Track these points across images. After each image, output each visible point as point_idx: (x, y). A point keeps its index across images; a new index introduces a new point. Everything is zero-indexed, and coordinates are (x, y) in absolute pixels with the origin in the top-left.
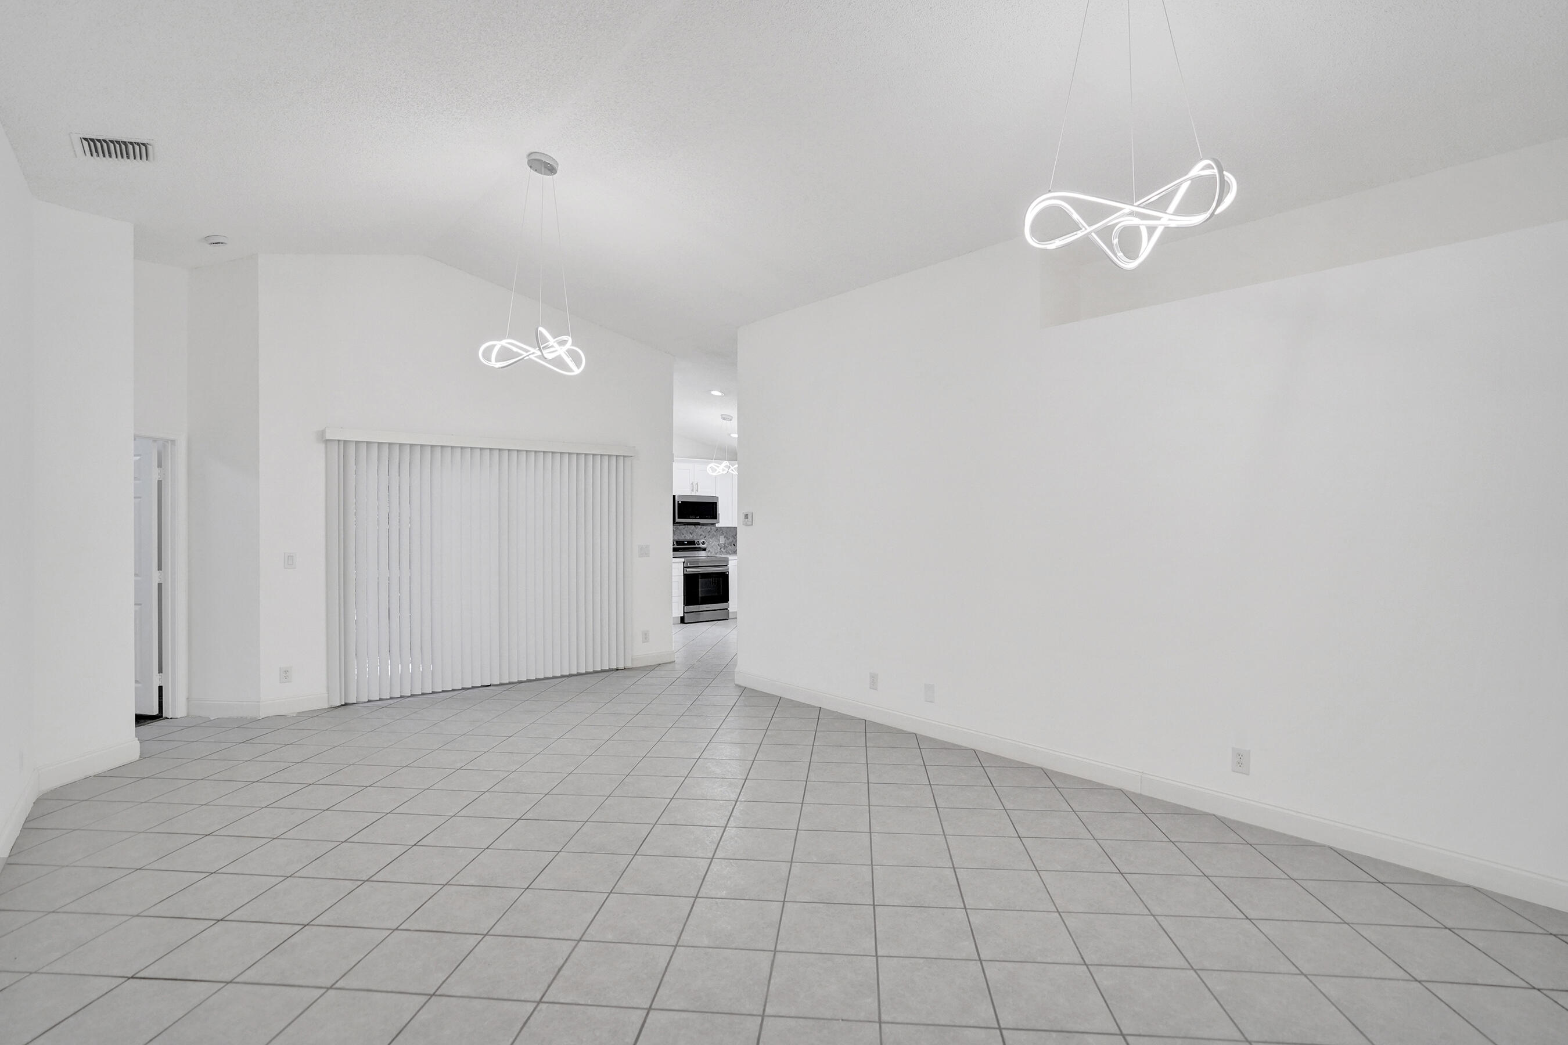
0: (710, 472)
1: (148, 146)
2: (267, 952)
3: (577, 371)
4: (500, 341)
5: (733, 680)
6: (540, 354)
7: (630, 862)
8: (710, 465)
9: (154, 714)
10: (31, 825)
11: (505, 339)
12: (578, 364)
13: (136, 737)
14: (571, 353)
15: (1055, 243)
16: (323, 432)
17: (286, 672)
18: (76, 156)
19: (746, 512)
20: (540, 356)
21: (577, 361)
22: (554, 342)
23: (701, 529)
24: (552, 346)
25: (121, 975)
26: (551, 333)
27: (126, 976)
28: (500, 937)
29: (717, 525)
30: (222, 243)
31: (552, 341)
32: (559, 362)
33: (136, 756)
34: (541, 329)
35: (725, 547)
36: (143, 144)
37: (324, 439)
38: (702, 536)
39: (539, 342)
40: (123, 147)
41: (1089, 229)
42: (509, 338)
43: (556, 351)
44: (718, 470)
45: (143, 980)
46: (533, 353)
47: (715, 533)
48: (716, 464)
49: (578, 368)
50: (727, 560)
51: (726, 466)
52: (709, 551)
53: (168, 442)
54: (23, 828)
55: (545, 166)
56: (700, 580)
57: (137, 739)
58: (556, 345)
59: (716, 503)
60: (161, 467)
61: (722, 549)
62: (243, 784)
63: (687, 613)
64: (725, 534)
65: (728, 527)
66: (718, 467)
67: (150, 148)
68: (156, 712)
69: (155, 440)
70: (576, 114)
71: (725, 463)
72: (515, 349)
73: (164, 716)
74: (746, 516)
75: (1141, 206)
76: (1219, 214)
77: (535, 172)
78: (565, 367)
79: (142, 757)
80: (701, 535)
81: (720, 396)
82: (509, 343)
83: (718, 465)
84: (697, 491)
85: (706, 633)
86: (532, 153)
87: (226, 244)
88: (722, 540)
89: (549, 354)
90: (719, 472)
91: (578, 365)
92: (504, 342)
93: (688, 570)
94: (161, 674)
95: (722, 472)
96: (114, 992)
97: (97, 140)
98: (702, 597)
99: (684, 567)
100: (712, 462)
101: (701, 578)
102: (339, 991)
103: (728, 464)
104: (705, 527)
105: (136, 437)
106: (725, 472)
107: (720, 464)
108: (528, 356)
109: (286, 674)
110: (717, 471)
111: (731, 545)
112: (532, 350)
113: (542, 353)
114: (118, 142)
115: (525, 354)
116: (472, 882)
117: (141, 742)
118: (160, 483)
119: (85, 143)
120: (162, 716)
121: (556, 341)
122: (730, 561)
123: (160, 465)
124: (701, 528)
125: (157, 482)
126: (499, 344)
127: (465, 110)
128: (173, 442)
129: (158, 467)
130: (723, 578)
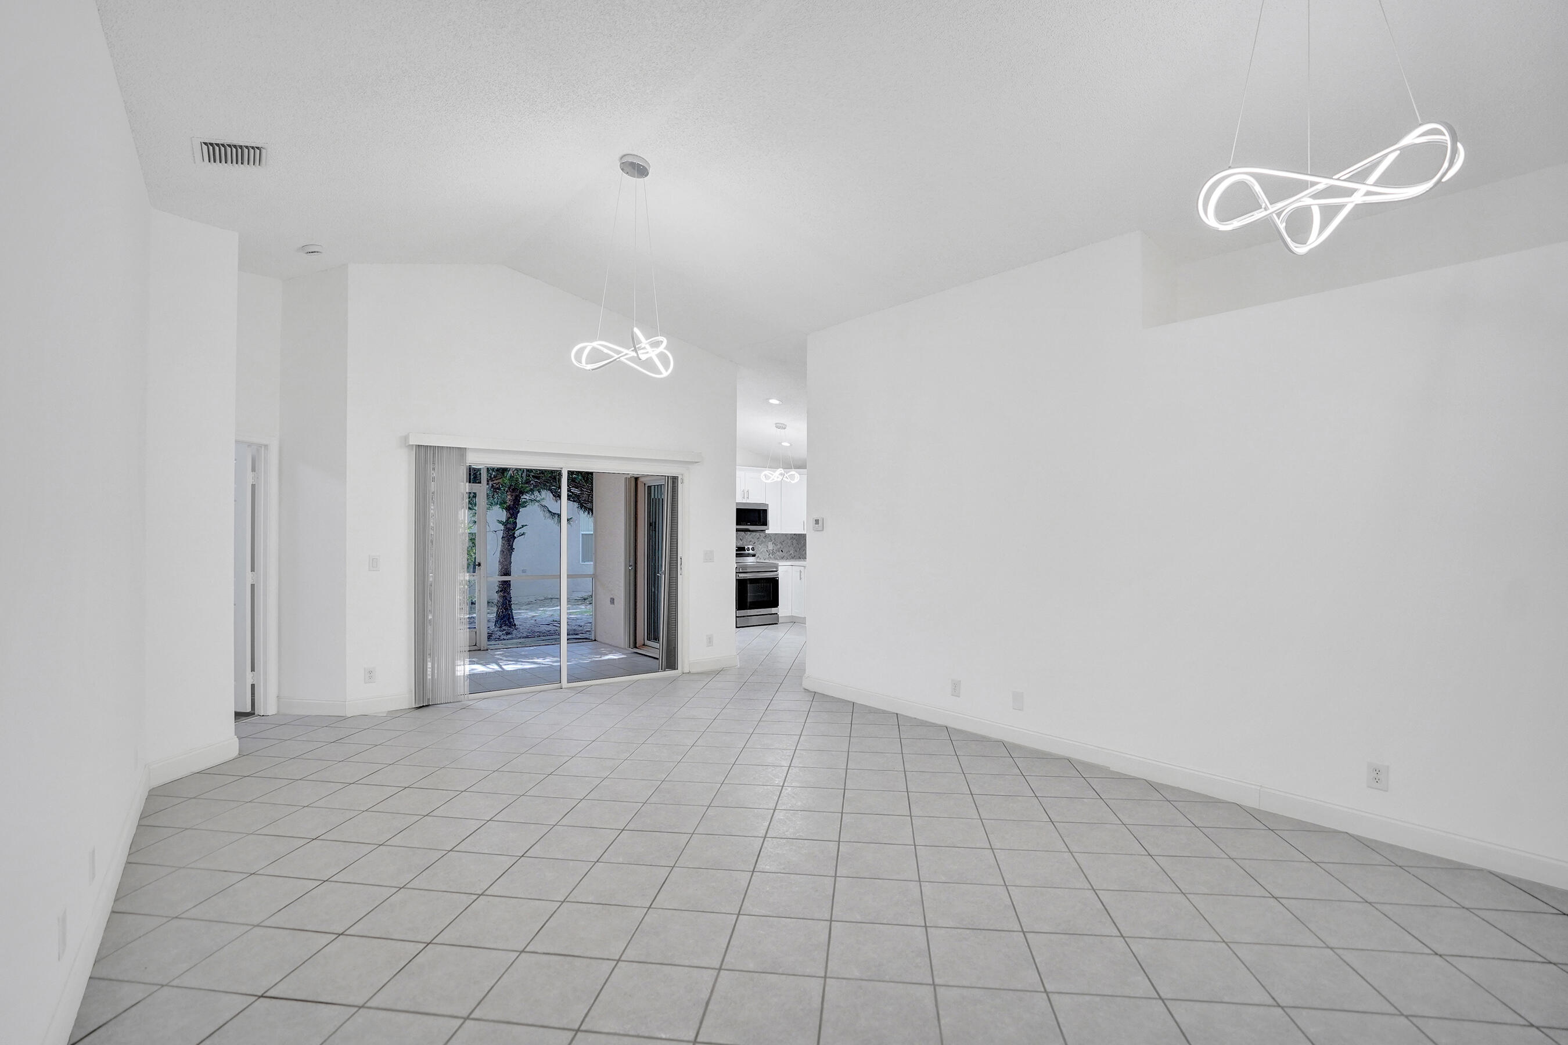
0: (764, 479)
1: (263, 150)
2: (395, 973)
3: (665, 374)
4: (591, 342)
5: (801, 685)
6: (635, 355)
7: (750, 880)
8: (764, 473)
9: (248, 711)
10: (145, 822)
11: (596, 341)
12: (666, 366)
13: (235, 735)
14: (662, 357)
15: (1232, 224)
16: (406, 438)
17: (370, 672)
18: (195, 163)
19: (816, 517)
20: (633, 357)
21: (666, 364)
22: (646, 344)
23: (751, 536)
24: (644, 348)
25: (251, 993)
26: (644, 335)
27: (255, 994)
28: (635, 964)
29: (767, 532)
30: (317, 252)
31: (644, 342)
32: (649, 364)
33: (235, 753)
34: (636, 330)
35: (773, 553)
36: (258, 148)
37: (407, 444)
38: (751, 543)
39: (634, 344)
40: (239, 150)
41: (1272, 208)
42: (600, 339)
43: (647, 352)
44: (773, 477)
45: (274, 1000)
46: (626, 354)
47: (764, 540)
48: (770, 472)
49: (667, 370)
50: (777, 566)
51: (781, 474)
52: (758, 557)
53: (261, 447)
54: (139, 825)
55: (638, 169)
56: (748, 585)
57: (236, 737)
58: (648, 346)
59: (766, 510)
60: (255, 471)
61: (771, 555)
62: (341, 786)
63: (738, 617)
64: (773, 540)
65: (776, 534)
66: (772, 475)
67: (263, 151)
68: (249, 710)
69: (250, 445)
70: (676, 112)
71: (780, 471)
72: (606, 351)
73: (256, 713)
74: (817, 522)
75: (1342, 178)
76: (1448, 180)
77: (627, 175)
78: (654, 369)
79: (241, 755)
80: (750, 541)
81: (777, 404)
82: (600, 345)
83: (772, 473)
84: (748, 498)
85: (758, 637)
86: (625, 155)
87: (320, 252)
88: (771, 546)
89: (644, 355)
90: (773, 479)
91: (667, 368)
92: (596, 344)
93: (740, 575)
94: (253, 672)
95: (776, 479)
96: (246, 1013)
97: (216, 144)
98: (750, 602)
99: (736, 573)
100: (766, 470)
101: (750, 584)
102: (477, 1022)
103: (783, 472)
104: (754, 534)
105: (237, 442)
106: (779, 480)
107: (774, 472)
108: (619, 358)
109: (370, 674)
110: (771, 479)
111: (779, 551)
112: (625, 351)
113: (638, 355)
114: (235, 146)
115: (616, 356)
116: (590, 899)
117: (240, 738)
118: (253, 486)
119: (205, 147)
120: (254, 714)
121: (648, 343)
122: (779, 567)
123: (253, 470)
124: (750, 534)
125: (251, 486)
126: (589, 346)
127: (569, 108)
128: (266, 446)
129: (252, 471)
130: (773, 583)
